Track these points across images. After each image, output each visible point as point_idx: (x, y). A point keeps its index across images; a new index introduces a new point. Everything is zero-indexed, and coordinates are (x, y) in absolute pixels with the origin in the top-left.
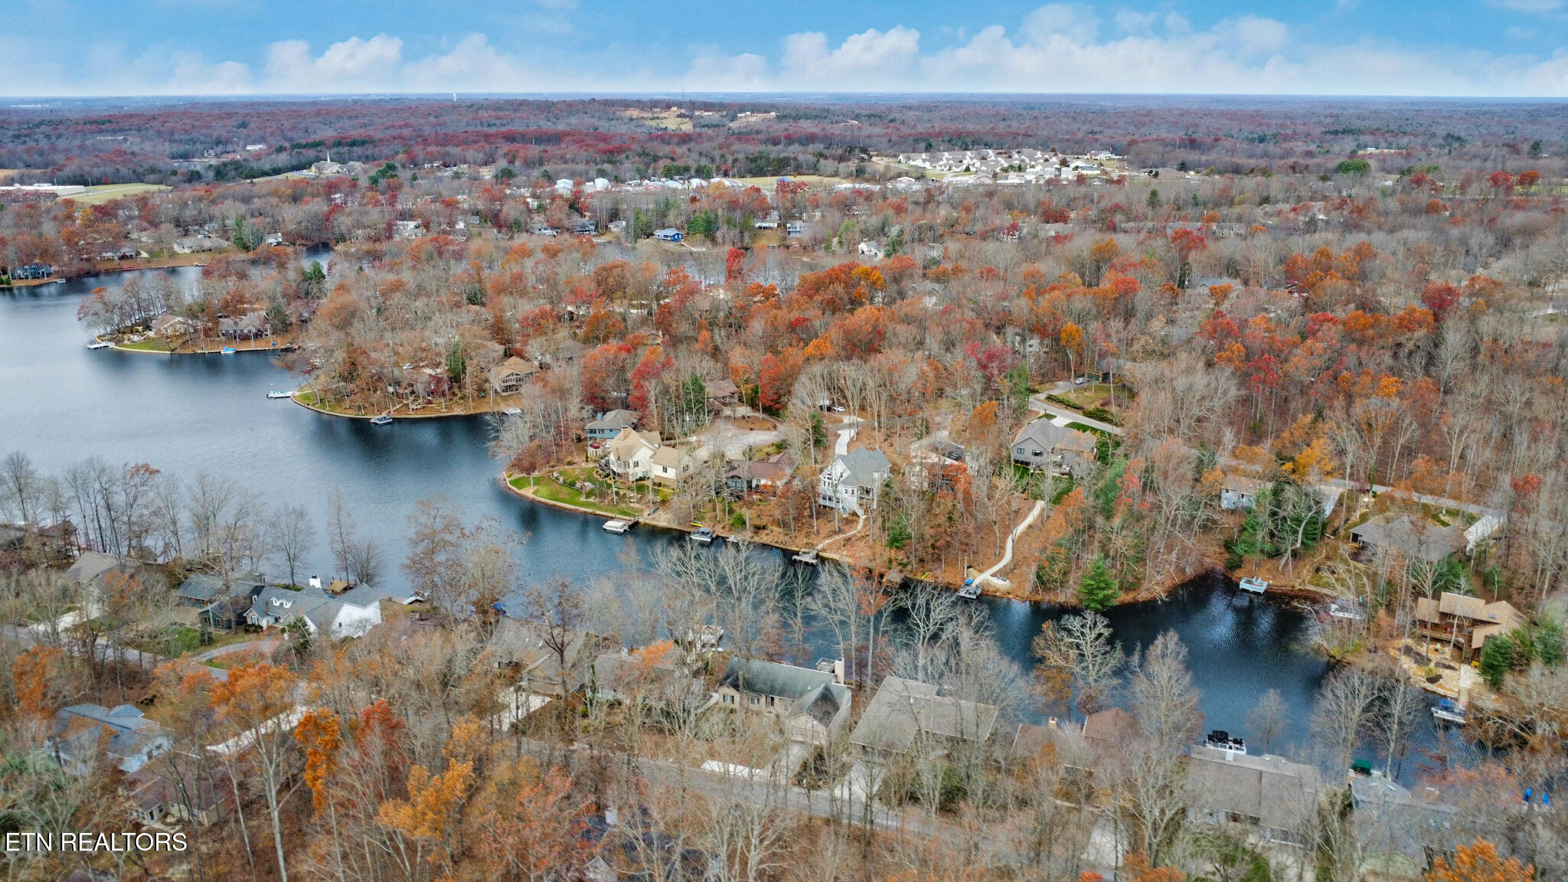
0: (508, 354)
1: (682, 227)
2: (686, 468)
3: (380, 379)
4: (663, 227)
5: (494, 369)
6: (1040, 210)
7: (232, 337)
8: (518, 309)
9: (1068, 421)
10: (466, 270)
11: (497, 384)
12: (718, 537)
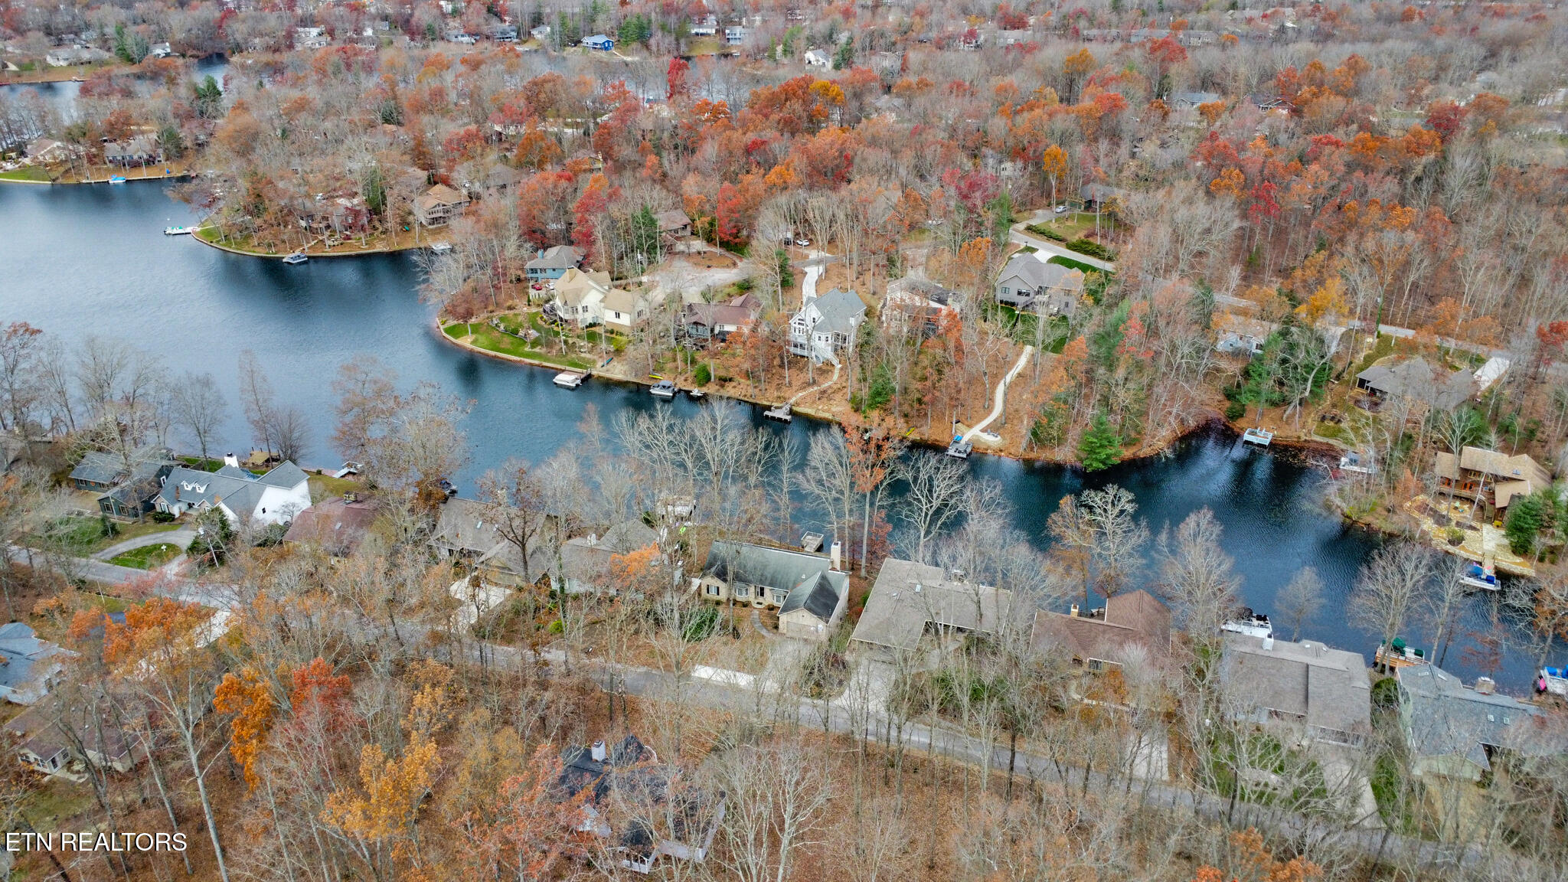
0: (432, 181)
1: (613, 34)
2: (639, 314)
3: (290, 213)
4: (592, 33)
5: (418, 199)
6: (999, 14)
7: (122, 164)
8: (442, 130)
9: (1051, 255)
10: (378, 85)
11: (421, 216)
12: (680, 390)
